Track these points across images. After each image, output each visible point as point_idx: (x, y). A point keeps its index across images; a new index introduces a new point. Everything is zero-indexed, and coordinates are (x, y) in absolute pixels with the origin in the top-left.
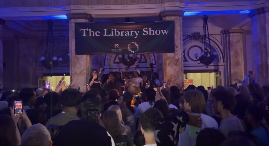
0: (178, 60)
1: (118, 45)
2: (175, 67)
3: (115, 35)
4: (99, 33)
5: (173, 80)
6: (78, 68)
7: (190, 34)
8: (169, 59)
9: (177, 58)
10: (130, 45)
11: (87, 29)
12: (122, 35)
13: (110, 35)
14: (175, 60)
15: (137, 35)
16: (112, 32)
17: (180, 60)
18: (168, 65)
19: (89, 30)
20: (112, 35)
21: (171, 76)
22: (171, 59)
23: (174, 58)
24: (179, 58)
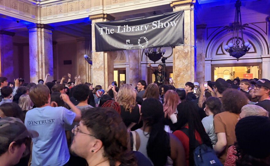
0: (188, 53)
1: (129, 40)
2: (184, 61)
3: (127, 31)
4: (113, 30)
5: (181, 74)
6: (98, 63)
7: (228, 25)
8: (178, 53)
9: (186, 51)
10: (140, 40)
11: (104, 28)
12: (133, 31)
13: (122, 32)
14: (184, 54)
15: (146, 29)
16: (125, 28)
17: (190, 53)
18: (177, 59)
19: (105, 29)
20: (124, 31)
21: (179, 70)
22: (180, 52)
23: (183, 51)
24: (188, 51)
